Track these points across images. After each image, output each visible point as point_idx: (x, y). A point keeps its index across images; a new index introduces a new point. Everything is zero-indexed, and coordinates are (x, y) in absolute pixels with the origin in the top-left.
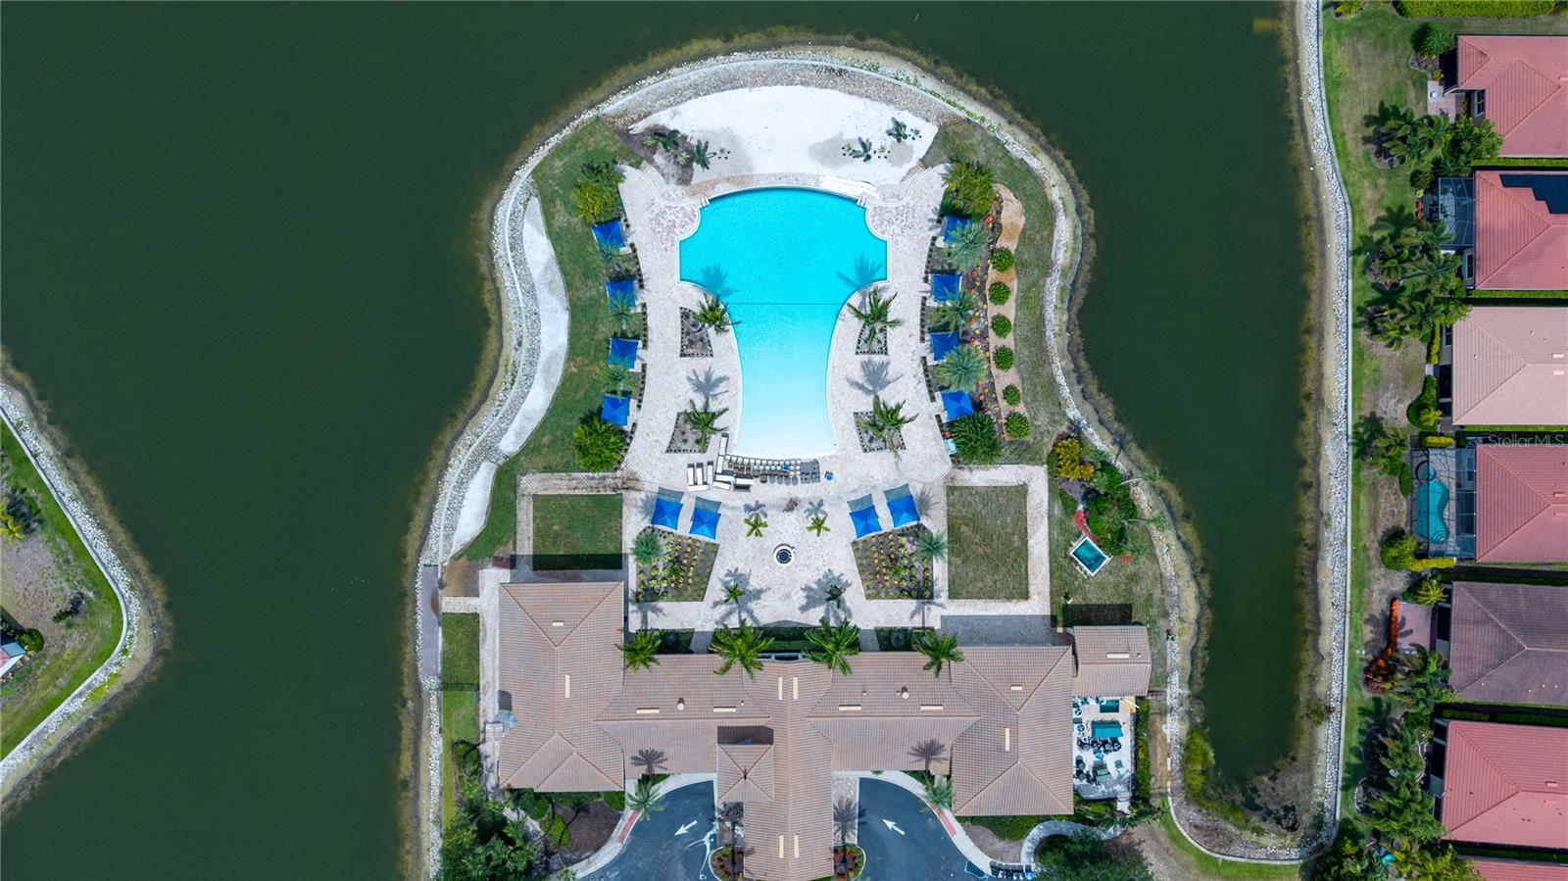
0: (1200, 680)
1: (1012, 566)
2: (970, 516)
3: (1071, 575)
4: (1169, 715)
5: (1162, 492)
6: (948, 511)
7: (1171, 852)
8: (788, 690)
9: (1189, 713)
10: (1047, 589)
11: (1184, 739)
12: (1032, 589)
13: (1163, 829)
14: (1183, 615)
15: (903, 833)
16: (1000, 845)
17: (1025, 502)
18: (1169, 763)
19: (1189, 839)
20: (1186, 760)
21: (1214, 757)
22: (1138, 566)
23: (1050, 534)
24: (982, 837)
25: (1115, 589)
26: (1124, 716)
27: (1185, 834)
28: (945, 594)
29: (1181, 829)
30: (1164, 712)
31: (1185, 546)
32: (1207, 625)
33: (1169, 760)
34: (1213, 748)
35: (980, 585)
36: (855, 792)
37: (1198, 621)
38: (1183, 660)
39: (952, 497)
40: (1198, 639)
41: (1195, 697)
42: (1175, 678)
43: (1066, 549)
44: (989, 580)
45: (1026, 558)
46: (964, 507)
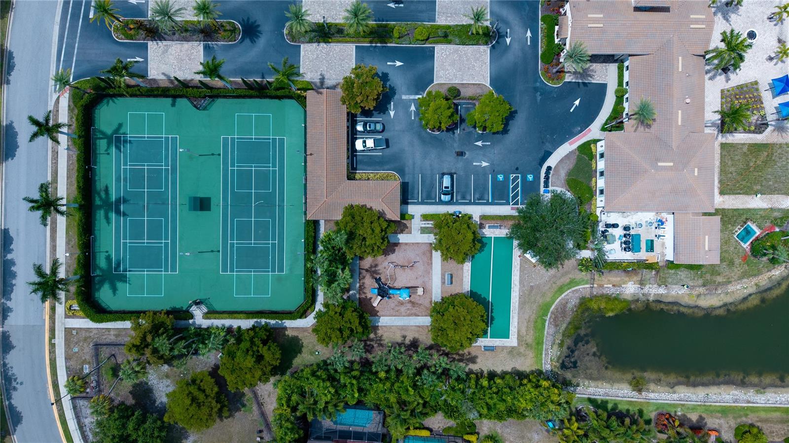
0: (658, 307)
1: (742, 185)
2: (773, 158)
3: (735, 222)
4: (639, 286)
5: (779, 284)
6: (777, 144)
7: (554, 285)
8: (697, 21)
9: (637, 300)
10: (726, 207)
11: (622, 297)
12: (726, 197)
13: (568, 281)
14: (702, 297)
15: (571, 111)
16: (563, 173)
17: (782, 194)
18: (609, 286)
19: (560, 298)
20: (608, 298)
21: (609, 316)
22: (738, 266)
23: (761, 209)
24: (568, 162)
25: (725, 251)
26: (643, 255)
27: (563, 296)
28: (724, 140)
29: (566, 293)
30: (642, 283)
31: (745, 299)
32: (693, 312)
33: (611, 286)
34: (616, 315)
35: (730, 163)
36: (599, 80)
37: (697, 307)
38: (672, 297)
39: (785, 146)
40: (685, 307)
41: (647, 304)
42: (662, 291)
43: (751, 220)
44: (732, 169)
45: (746, 193)
46: (779, 154)
